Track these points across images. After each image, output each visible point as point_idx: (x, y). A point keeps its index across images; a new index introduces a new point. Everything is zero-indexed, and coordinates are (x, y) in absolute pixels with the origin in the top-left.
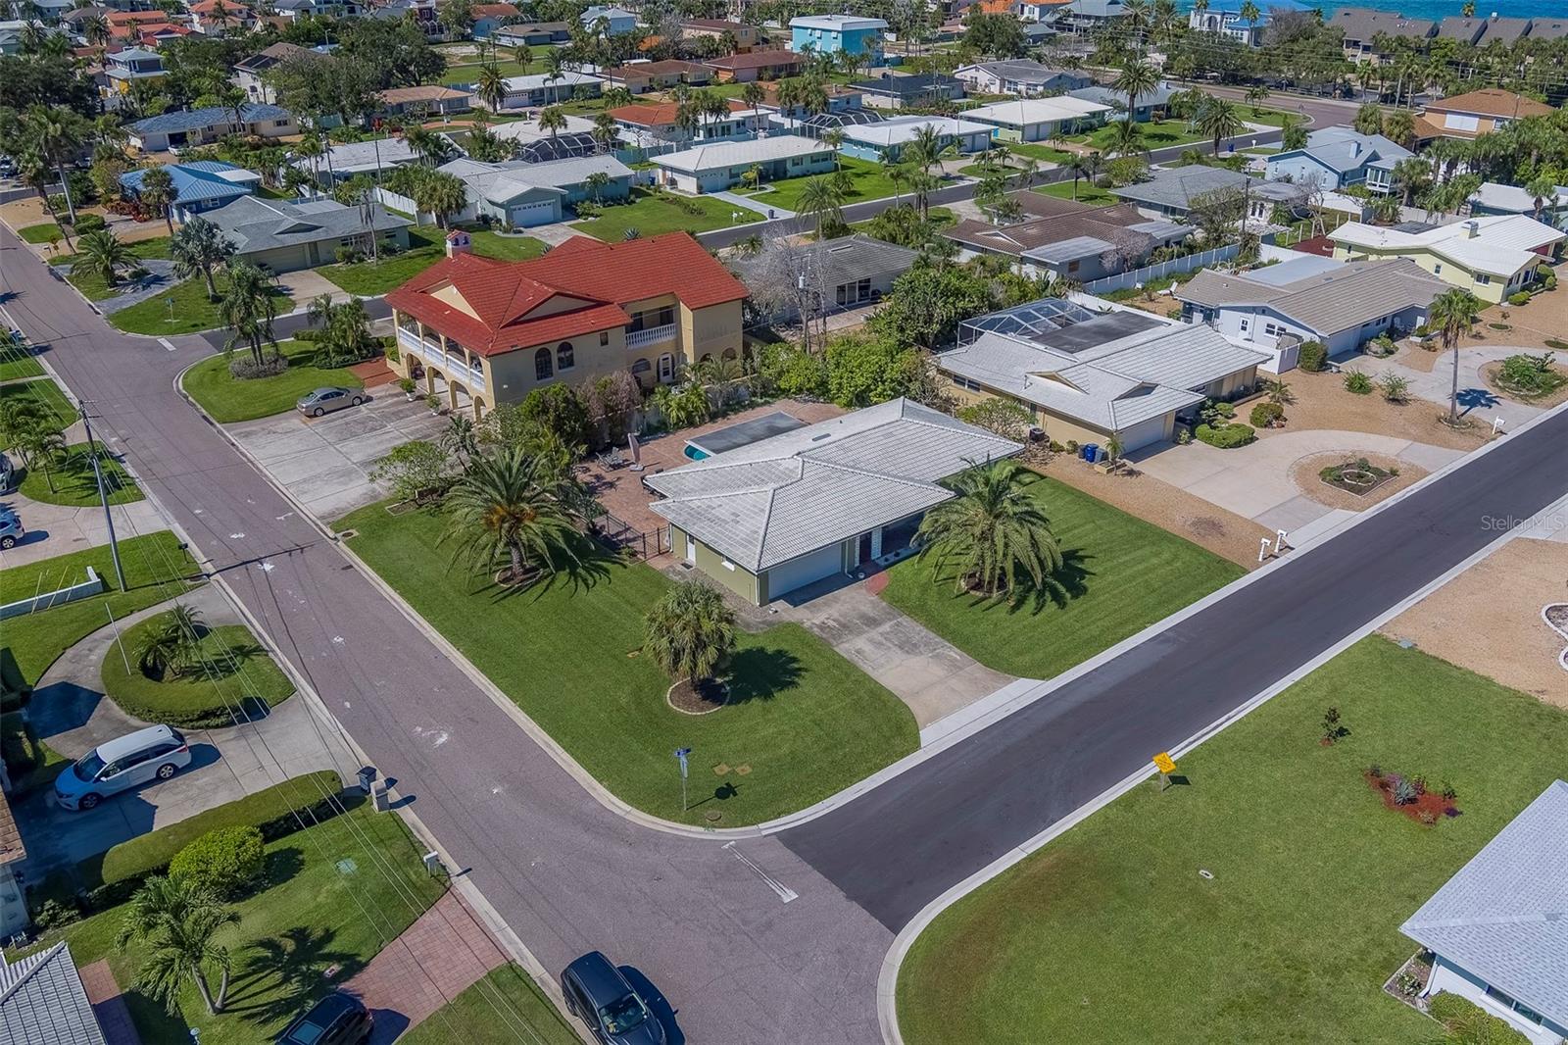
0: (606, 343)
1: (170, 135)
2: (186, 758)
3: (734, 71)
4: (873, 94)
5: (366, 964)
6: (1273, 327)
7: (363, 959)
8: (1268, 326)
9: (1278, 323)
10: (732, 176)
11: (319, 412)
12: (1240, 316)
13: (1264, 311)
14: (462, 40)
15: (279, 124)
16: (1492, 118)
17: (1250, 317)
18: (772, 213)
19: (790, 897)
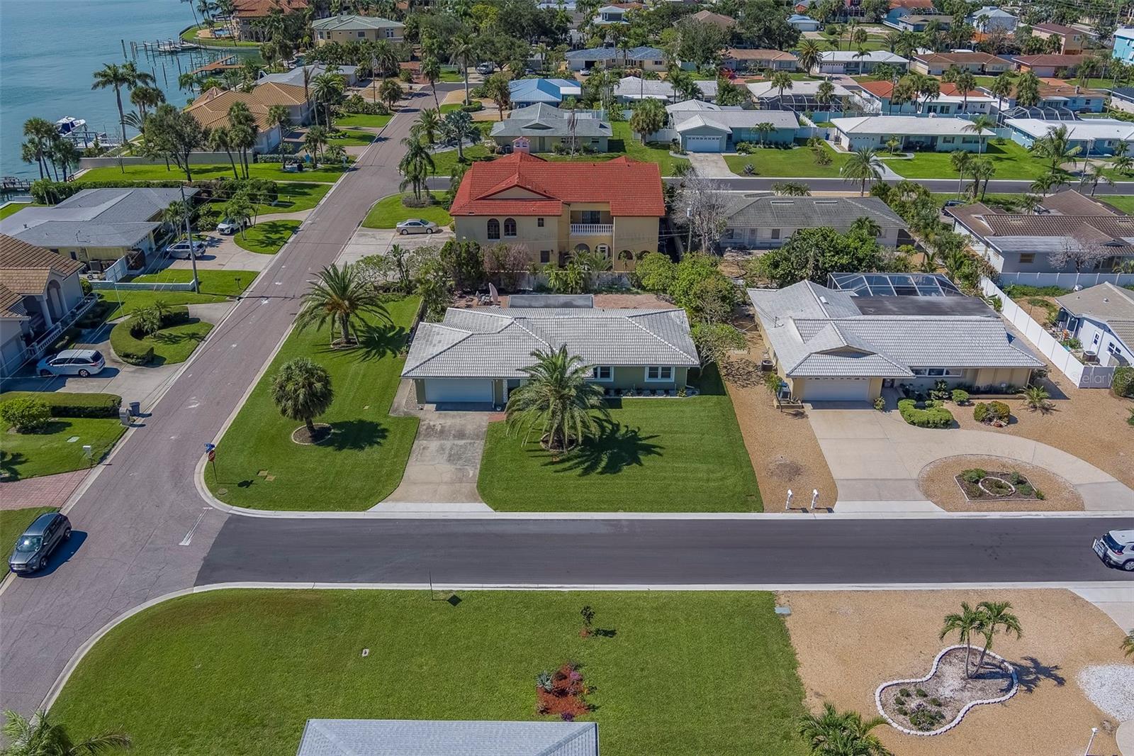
0: (543, 226)
1: (586, 62)
2: (96, 370)
3: (1031, 67)
4: (1122, 99)
5: (19, 480)
7: (19, 477)
10: (883, 142)
11: (405, 232)
14: (875, 23)
15: (656, 63)
19: (188, 544)
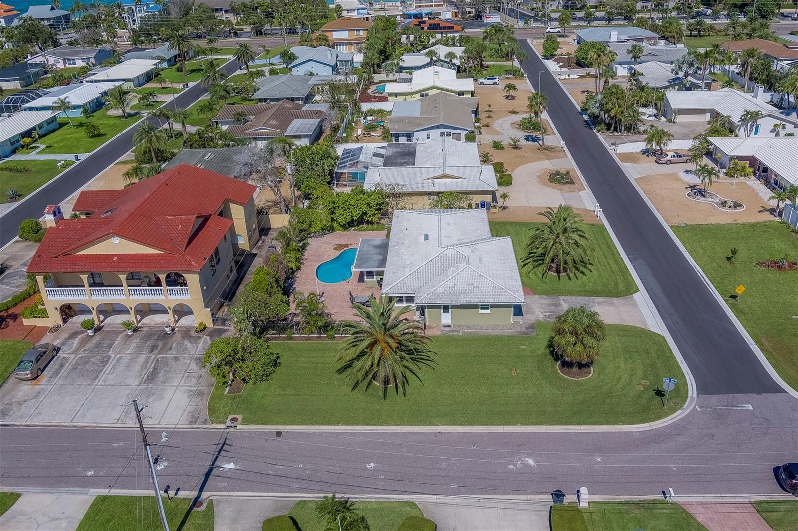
6: (444, 133)
8: (441, 133)
9: (446, 130)
10: (12, 144)
12: (425, 133)
13: (437, 127)
16: (354, 30)
17: (431, 132)
18: (77, 158)
19: (749, 407)
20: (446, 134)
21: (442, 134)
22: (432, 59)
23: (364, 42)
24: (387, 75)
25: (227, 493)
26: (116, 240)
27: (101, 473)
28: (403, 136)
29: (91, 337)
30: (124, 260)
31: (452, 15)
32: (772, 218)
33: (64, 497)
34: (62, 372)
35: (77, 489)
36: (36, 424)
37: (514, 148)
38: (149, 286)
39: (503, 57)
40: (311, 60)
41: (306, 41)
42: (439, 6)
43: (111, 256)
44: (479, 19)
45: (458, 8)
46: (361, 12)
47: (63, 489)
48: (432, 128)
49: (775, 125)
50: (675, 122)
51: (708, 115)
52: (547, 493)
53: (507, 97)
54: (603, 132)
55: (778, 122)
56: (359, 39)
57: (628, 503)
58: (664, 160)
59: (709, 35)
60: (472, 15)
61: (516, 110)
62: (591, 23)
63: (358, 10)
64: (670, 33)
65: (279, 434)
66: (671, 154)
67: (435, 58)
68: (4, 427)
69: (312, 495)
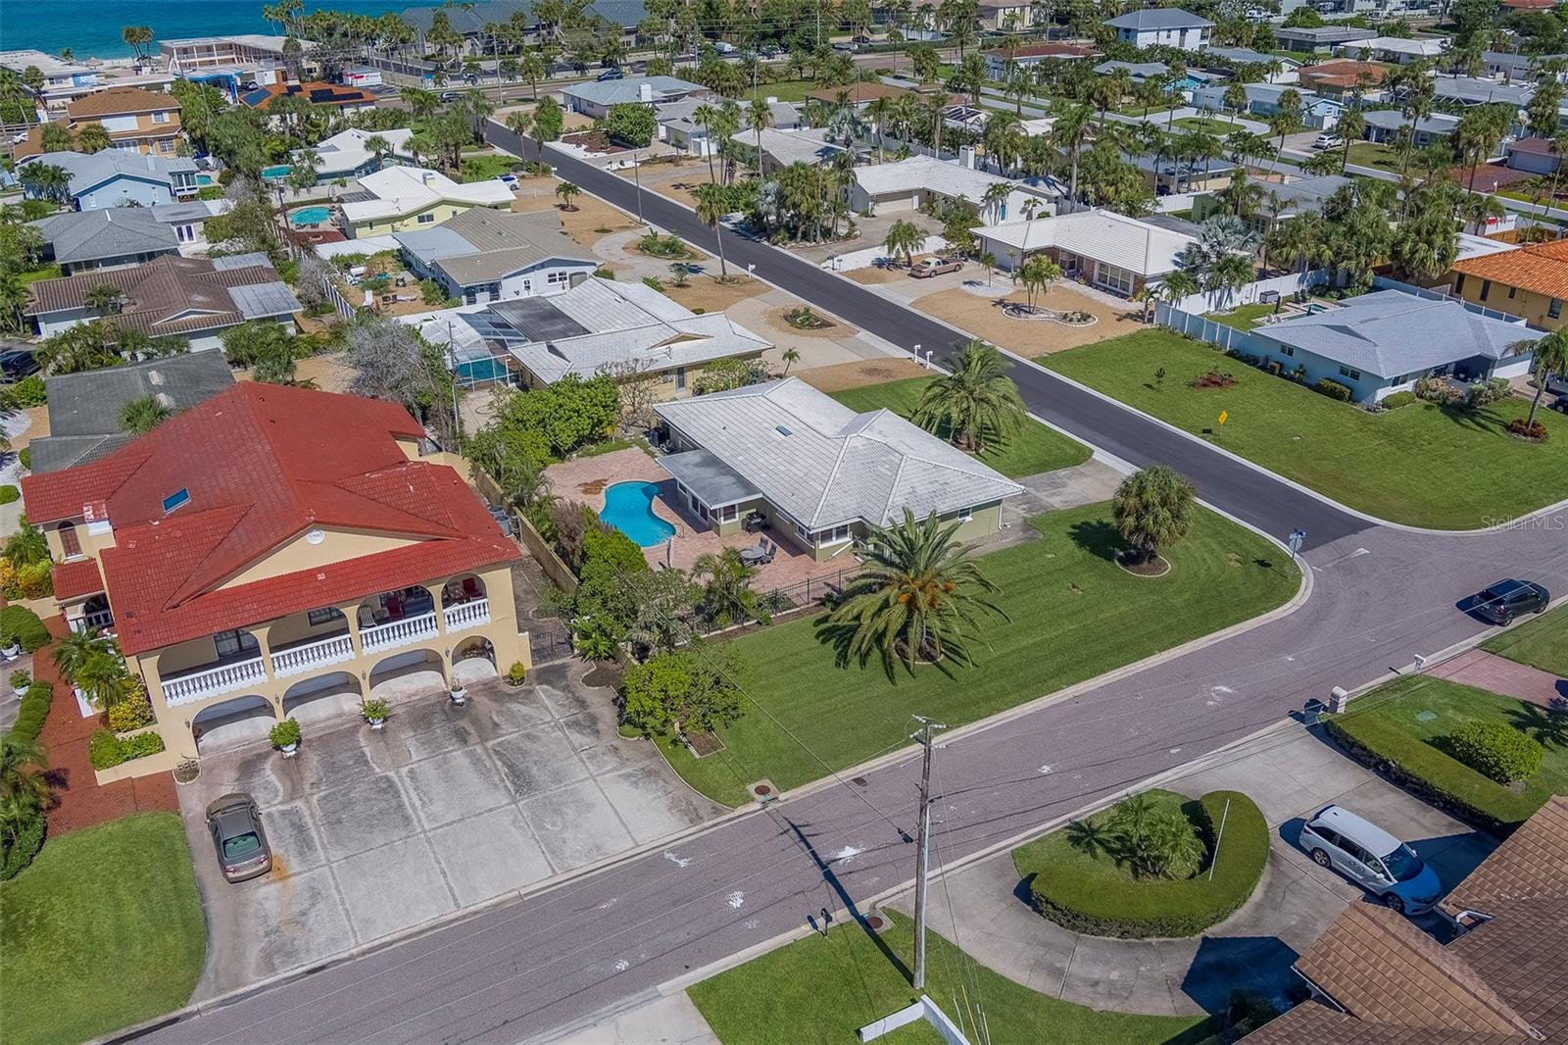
6: (555, 275)
8: (550, 276)
9: (557, 270)
12: (522, 278)
13: (542, 266)
17: (528, 277)
19: (1363, 551)
20: (558, 276)
21: (552, 279)
22: (378, 154)
23: (176, 137)
24: (296, 192)
25: (895, 890)
26: (316, 538)
27: (643, 956)
28: (482, 290)
29: (297, 757)
30: (343, 574)
31: (277, 77)
32: (1139, 326)
33: (624, 1019)
34: (316, 837)
35: (633, 999)
36: (383, 940)
37: (679, 286)
38: (380, 622)
39: (471, 143)
40: (120, 177)
41: (58, 142)
42: (226, 61)
43: (311, 574)
44: (337, 81)
45: (286, 64)
46: (83, 79)
47: (603, 1009)
48: (533, 268)
49: (1028, 202)
50: (873, 216)
51: (916, 198)
52: (1284, 717)
53: (563, 208)
54: (785, 244)
55: (1030, 197)
56: (161, 130)
57: (1375, 692)
58: (927, 271)
59: (765, 83)
60: (314, 75)
61: (606, 227)
62: (553, 75)
63: (74, 76)
64: (728, 80)
65: (859, 781)
66: (933, 261)
67: (383, 152)
68: (314, 975)
69: (1017, 838)
